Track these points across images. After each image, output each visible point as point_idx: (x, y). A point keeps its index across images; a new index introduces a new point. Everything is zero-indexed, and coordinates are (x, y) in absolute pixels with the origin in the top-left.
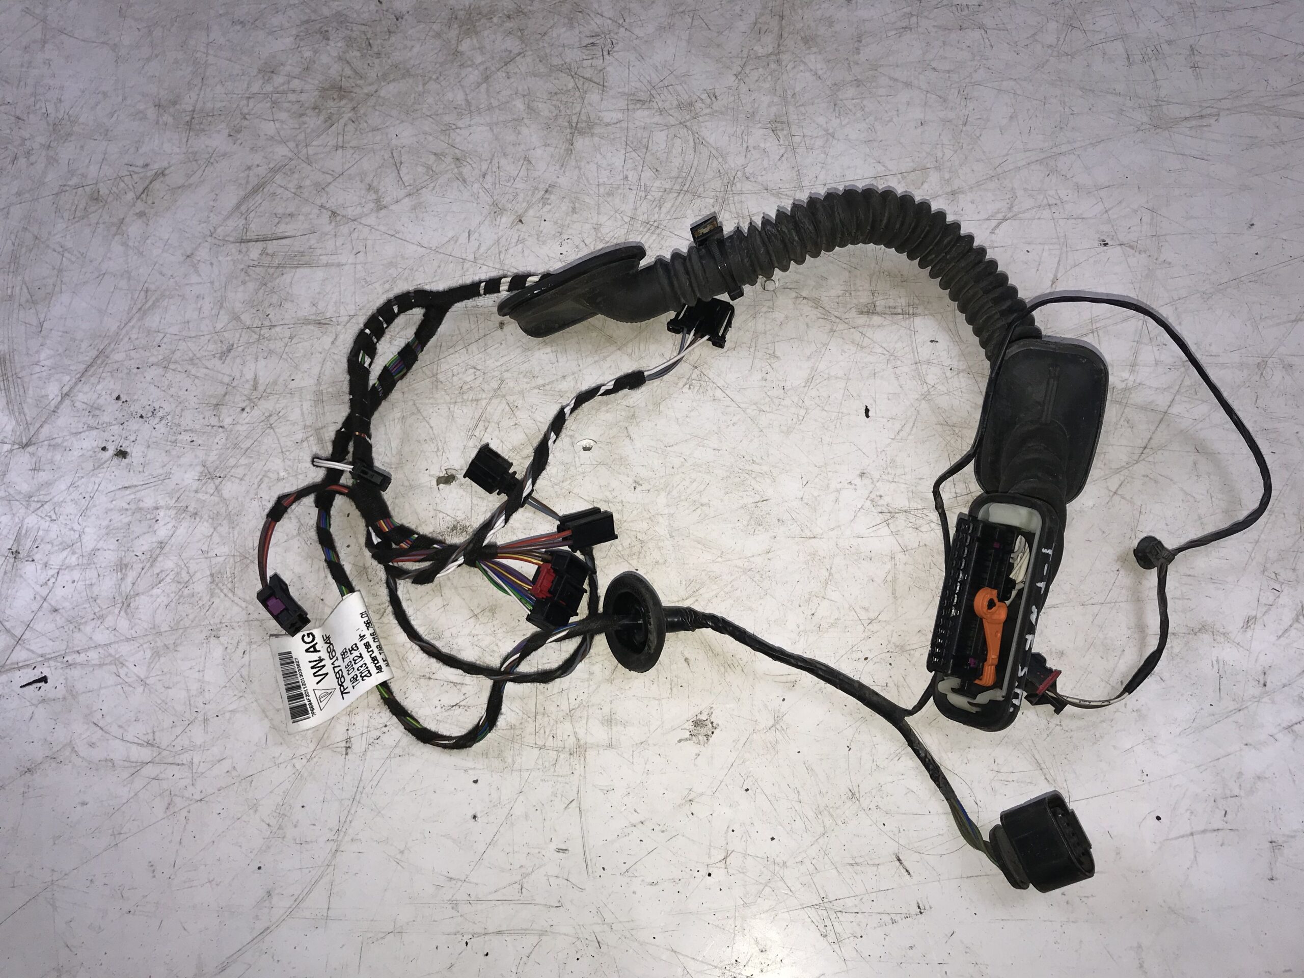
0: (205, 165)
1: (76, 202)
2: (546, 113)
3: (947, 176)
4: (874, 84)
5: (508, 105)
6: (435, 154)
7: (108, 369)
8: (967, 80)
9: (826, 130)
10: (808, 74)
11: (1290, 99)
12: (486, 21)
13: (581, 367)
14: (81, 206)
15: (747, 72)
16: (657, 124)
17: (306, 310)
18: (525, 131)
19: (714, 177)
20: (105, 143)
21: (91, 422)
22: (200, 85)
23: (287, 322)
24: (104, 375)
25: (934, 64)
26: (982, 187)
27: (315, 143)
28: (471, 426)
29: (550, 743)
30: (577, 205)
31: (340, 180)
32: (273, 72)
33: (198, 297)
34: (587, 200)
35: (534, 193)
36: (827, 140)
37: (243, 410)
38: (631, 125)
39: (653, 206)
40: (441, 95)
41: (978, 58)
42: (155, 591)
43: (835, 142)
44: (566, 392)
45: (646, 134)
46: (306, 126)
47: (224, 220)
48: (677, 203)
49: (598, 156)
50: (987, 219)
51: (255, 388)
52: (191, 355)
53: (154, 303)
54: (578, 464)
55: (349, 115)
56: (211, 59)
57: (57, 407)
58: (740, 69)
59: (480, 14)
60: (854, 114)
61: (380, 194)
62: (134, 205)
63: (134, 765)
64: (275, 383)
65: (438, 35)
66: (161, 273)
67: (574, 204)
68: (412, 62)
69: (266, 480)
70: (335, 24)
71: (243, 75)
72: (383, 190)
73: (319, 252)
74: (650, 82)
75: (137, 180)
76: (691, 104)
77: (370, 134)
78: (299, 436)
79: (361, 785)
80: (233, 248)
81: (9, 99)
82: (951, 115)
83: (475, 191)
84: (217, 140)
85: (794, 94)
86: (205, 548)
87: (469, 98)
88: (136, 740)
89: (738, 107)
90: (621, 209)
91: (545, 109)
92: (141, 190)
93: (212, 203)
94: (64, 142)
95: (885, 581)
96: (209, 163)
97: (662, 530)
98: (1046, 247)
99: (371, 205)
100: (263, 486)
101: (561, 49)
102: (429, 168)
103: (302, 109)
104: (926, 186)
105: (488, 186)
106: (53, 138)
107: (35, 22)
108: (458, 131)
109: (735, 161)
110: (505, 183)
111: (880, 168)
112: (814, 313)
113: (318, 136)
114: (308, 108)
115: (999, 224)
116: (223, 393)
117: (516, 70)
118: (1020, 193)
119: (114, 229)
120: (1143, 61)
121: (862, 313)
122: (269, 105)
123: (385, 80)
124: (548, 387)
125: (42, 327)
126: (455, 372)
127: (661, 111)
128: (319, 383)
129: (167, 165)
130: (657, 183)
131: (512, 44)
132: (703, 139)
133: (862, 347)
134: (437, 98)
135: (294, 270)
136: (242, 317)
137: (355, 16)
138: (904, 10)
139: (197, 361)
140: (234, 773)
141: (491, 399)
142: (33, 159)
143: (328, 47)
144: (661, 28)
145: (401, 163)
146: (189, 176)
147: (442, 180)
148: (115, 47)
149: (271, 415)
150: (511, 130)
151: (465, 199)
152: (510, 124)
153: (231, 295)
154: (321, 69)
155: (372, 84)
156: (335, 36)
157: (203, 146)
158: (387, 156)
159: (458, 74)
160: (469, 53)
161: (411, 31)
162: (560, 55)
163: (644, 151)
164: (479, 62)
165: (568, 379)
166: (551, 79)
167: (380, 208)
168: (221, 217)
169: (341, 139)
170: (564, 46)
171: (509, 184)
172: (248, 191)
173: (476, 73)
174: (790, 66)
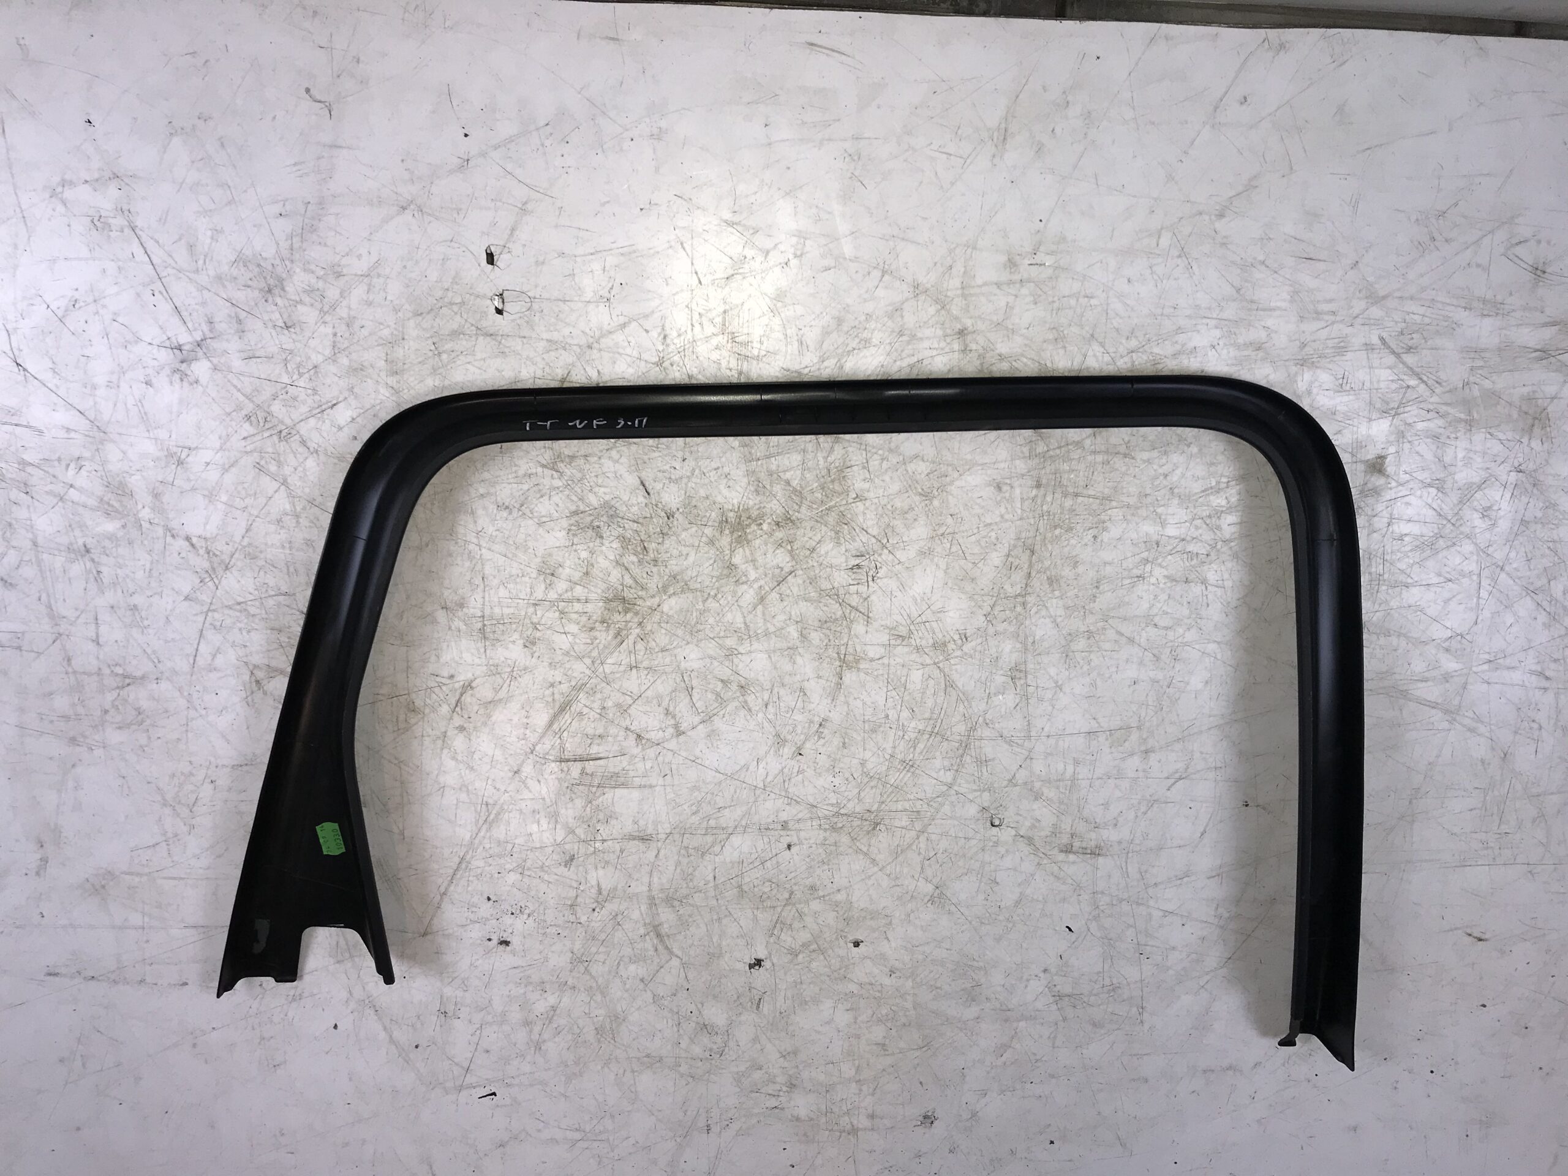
0: (509, 679)
1: (396, 712)
2: (816, 642)
3: (1144, 736)
4: (1102, 637)
5: (783, 631)
6: (722, 681)
7: (472, 873)
8: (1180, 640)
9: (1056, 682)
10: (1048, 620)
12: (756, 528)
15: (996, 613)
16: (914, 662)
17: (629, 828)
18: (799, 660)
19: (960, 721)
20: (404, 649)
21: (472, 916)
22: (482, 586)
23: (616, 837)
24: (471, 878)
25: (1156, 620)
26: (1169, 748)
27: (609, 661)
28: (772, 926)
29: (836, 1128)
30: (846, 740)
31: (639, 702)
32: (552, 575)
33: (534, 811)
34: (855, 735)
35: (810, 726)
36: (1056, 692)
37: (594, 910)
38: (892, 662)
39: (909, 746)
40: (721, 615)
41: (1194, 616)
42: (557, 1039)
43: (1061, 695)
44: (840, 903)
45: (905, 671)
46: (598, 641)
47: (541, 738)
48: (929, 744)
49: (864, 692)
50: (1167, 778)
51: (600, 893)
52: (541, 864)
53: (496, 816)
54: (852, 957)
55: (638, 631)
56: (486, 554)
58: (990, 609)
59: (749, 518)
60: (1081, 668)
61: (677, 719)
62: (451, 718)
63: (570, 1141)
64: (615, 889)
65: (711, 542)
66: (495, 788)
67: (844, 739)
68: (689, 572)
69: (622, 963)
70: (605, 519)
71: (523, 576)
72: (680, 715)
73: (631, 774)
74: (909, 616)
75: (447, 692)
76: (944, 644)
77: (660, 655)
78: (642, 931)
80: (554, 766)
82: (1160, 675)
83: (760, 720)
84: (512, 652)
86: (587, 1011)
87: (747, 620)
88: (568, 1128)
89: (985, 650)
90: (884, 746)
91: (815, 637)
92: (454, 703)
93: (525, 720)
96: (513, 678)
98: (1204, 805)
99: (671, 730)
100: (621, 967)
101: (828, 569)
102: (718, 695)
103: (591, 621)
104: (1127, 744)
105: (771, 716)
108: (739, 656)
109: (978, 706)
110: (785, 714)
111: (1093, 723)
112: (1027, 849)
113: (612, 653)
114: (595, 621)
115: (1176, 782)
116: (575, 895)
117: (788, 592)
118: (1197, 755)
119: (440, 742)
121: (1062, 851)
122: (557, 614)
123: (665, 592)
124: (827, 898)
126: (756, 884)
127: (918, 649)
128: (650, 890)
129: (472, 678)
130: (913, 725)
131: (781, 558)
132: (953, 681)
133: (1058, 879)
134: (717, 618)
135: (612, 790)
136: (577, 831)
137: (625, 509)
138: (1142, 555)
139: (546, 869)
141: (785, 906)
143: (604, 548)
144: (922, 553)
145: (693, 689)
146: (497, 691)
147: (731, 707)
149: (618, 915)
150: (787, 659)
151: (751, 728)
152: (786, 653)
153: (563, 811)
154: (601, 575)
155: (653, 596)
156: (608, 533)
157: (502, 659)
158: (678, 680)
159: (735, 592)
160: (743, 567)
161: (684, 535)
162: (828, 578)
163: (903, 689)
164: (752, 578)
165: (842, 893)
166: (821, 605)
167: (679, 733)
168: (537, 735)
169: (633, 658)
170: (831, 567)
171: (788, 715)
172: (556, 709)
173: (751, 592)
174: (1034, 610)
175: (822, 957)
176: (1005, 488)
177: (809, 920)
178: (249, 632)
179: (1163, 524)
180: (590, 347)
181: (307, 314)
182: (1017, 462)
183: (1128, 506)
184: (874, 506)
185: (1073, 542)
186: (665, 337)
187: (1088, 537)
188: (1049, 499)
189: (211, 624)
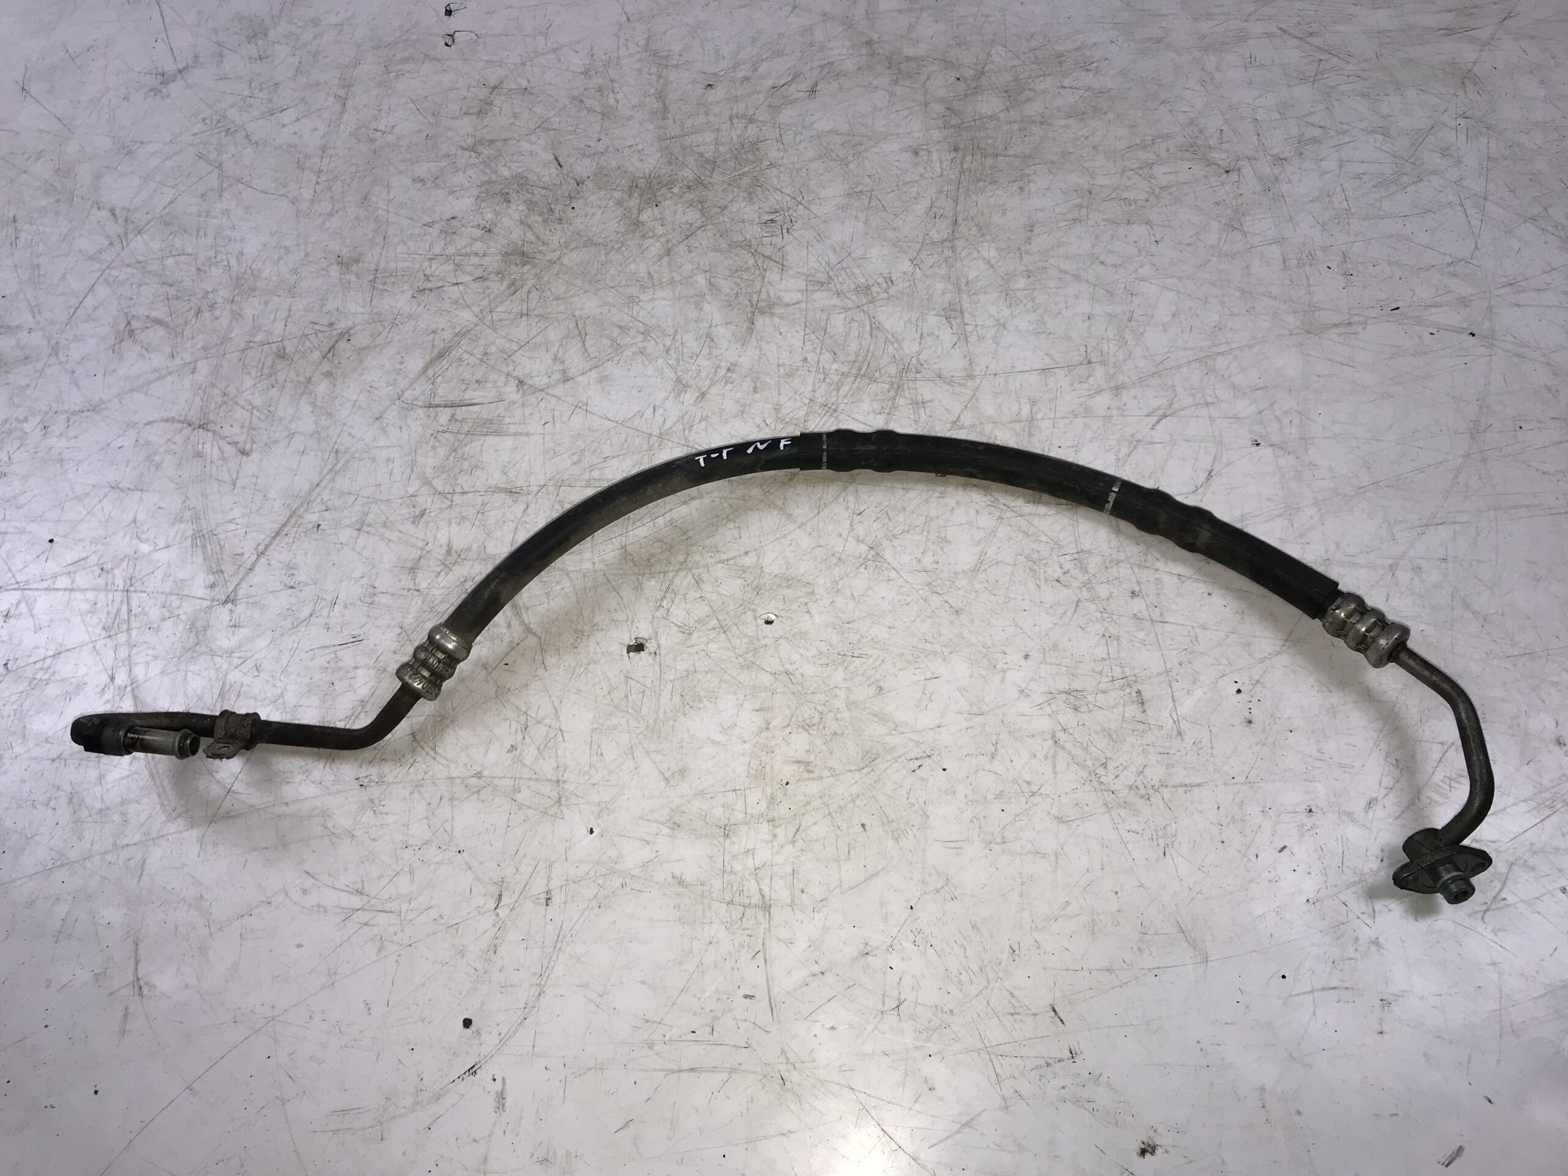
0: (390, 327)
1: (263, 360)
2: (727, 290)
3: (1112, 371)
4: (1044, 275)
5: (690, 280)
6: (620, 327)
7: (301, 529)
8: (1133, 276)
9: (998, 320)
10: (981, 262)
11: (1434, 310)
12: (666, 191)
13: (763, 544)
14: (269, 363)
15: (923, 257)
16: (835, 306)
17: (496, 478)
18: (707, 307)
19: (890, 362)
20: (289, 300)
22: (382, 244)
23: (478, 489)
24: (298, 535)
25: (1102, 258)
26: (1144, 383)
27: (499, 309)
28: (659, 597)
29: (737, 899)
30: (758, 385)
31: (526, 348)
32: (454, 233)
33: (388, 460)
34: (768, 381)
35: (716, 371)
36: (998, 330)
37: (437, 574)
38: (810, 306)
39: (831, 389)
40: (623, 266)
41: (1144, 254)
43: (1005, 332)
44: (750, 567)
45: (824, 317)
46: (489, 291)
47: (412, 384)
48: (855, 386)
49: (779, 336)
50: (1148, 415)
52: (384, 518)
53: (344, 465)
54: (760, 637)
55: (533, 281)
56: (392, 217)
57: (254, 565)
58: (915, 255)
59: (660, 183)
60: (1025, 305)
61: (566, 365)
62: (320, 364)
63: (345, 911)
64: (469, 549)
65: (619, 203)
66: (350, 434)
67: (755, 383)
68: (594, 229)
70: (515, 186)
72: (569, 361)
73: (508, 420)
74: (828, 263)
75: (322, 339)
76: (868, 288)
77: (554, 303)
79: (562, 934)
80: (420, 412)
81: (190, 251)
82: (1117, 309)
83: (659, 366)
84: (400, 301)
85: (968, 282)
87: (652, 270)
88: (346, 889)
89: (913, 292)
90: (802, 390)
91: (725, 285)
92: (326, 350)
93: (398, 366)
94: (249, 296)
95: (1046, 757)
96: (394, 324)
97: (840, 703)
98: (1203, 445)
99: (558, 376)
101: (741, 224)
102: (614, 341)
103: (486, 273)
104: (1091, 380)
105: (672, 362)
106: (236, 291)
107: (210, 168)
108: (641, 303)
109: (910, 348)
110: (688, 360)
113: (502, 303)
114: (491, 273)
115: (1160, 420)
116: (417, 557)
117: (697, 244)
118: (1180, 391)
119: (302, 388)
120: (1299, 266)
122: (452, 266)
123: (567, 248)
124: (732, 562)
125: (234, 484)
127: (838, 294)
129: (351, 325)
130: (835, 366)
131: (693, 217)
132: (880, 323)
133: (1028, 535)
134: (620, 269)
135: (483, 438)
136: (435, 483)
137: (535, 178)
138: (1075, 202)
139: (390, 525)
140: (441, 921)
141: (677, 572)
142: (217, 313)
143: (510, 210)
144: (839, 208)
145: (586, 335)
146: (374, 337)
147: (628, 352)
148: (294, 201)
149: (465, 581)
150: (693, 306)
151: (650, 374)
152: (692, 300)
153: (420, 459)
154: (502, 232)
155: (554, 251)
156: (516, 198)
157: (387, 307)
158: (572, 326)
159: (640, 246)
160: (650, 224)
161: (592, 198)
162: (740, 231)
163: (823, 333)
164: (660, 233)
165: (750, 555)
166: (731, 255)
167: (566, 379)
168: (408, 380)
169: (525, 307)
170: (744, 222)
171: (693, 361)
172: (434, 355)
173: (658, 245)
174: (964, 253)
175: (723, 636)
176: (921, 153)
177: (707, 588)
178: (140, 285)
179: (1093, 176)
180: (523, 64)
181: (282, 51)
182: (932, 131)
183: (1052, 162)
184: (788, 171)
185: (997, 192)
186: (592, 55)
187: (1015, 187)
188: (968, 158)
189: (106, 280)
